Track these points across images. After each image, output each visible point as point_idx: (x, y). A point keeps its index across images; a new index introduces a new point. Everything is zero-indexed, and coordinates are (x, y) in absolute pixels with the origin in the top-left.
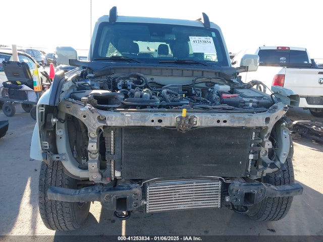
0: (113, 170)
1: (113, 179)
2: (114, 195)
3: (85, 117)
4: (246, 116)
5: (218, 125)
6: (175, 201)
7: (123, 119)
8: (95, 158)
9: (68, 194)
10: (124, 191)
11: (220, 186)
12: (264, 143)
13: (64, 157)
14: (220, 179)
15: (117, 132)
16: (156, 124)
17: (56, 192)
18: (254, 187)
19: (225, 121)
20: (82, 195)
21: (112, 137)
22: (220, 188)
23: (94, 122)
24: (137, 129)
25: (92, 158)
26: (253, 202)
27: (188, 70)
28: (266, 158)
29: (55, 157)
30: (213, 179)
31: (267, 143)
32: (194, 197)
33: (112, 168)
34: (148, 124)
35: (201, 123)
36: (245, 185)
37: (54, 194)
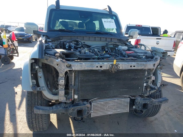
0: (73, 95)
1: (73, 100)
2: (76, 108)
3: (57, 65)
4: (144, 63)
5: (131, 68)
6: (106, 110)
7: (81, 66)
8: (63, 88)
9: (46, 110)
10: (81, 106)
11: (129, 100)
12: (151, 77)
13: (43, 89)
14: (129, 97)
15: (77, 73)
16: (99, 68)
17: (39, 109)
18: (147, 100)
19: (134, 66)
20: (54, 110)
21: (73, 76)
22: (129, 102)
23: (64, 68)
24: (87, 71)
25: (61, 88)
26: (147, 108)
27: (104, 38)
28: (151, 85)
29: (38, 89)
30: (125, 97)
31: (152, 77)
32: (116, 107)
33: (73, 93)
34: (95, 68)
35: (122, 67)
36: (143, 100)
37: (38, 110)
